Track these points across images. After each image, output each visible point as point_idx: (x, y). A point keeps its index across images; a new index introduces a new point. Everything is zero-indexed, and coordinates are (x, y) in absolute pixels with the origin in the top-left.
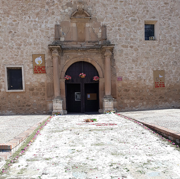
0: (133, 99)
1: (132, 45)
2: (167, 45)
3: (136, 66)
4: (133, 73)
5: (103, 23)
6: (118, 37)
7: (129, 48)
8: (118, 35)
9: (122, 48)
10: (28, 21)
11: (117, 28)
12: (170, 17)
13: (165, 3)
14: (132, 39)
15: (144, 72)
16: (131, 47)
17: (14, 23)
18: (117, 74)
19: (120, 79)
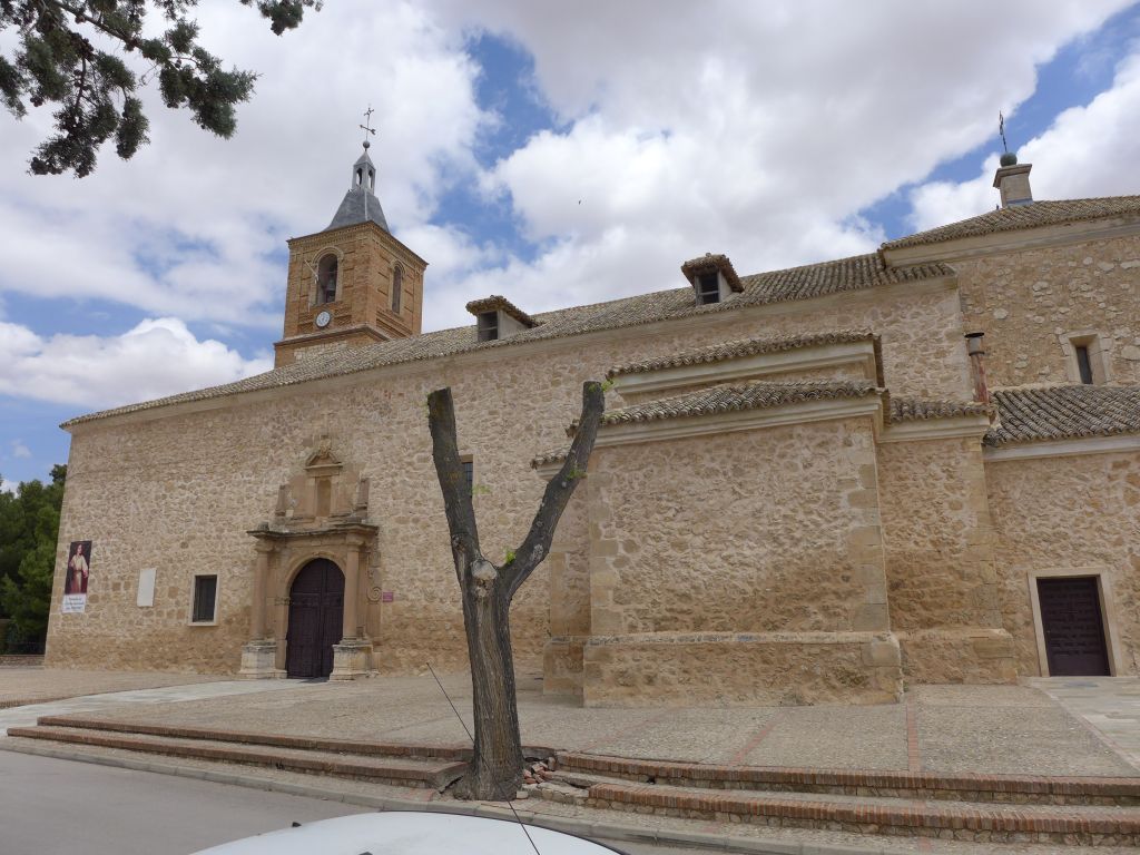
0: (415, 647)
1: (418, 515)
2: (496, 510)
3: (424, 565)
4: (417, 584)
5: (363, 473)
6: (390, 501)
7: (411, 524)
8: (390, 497)
9: (396, 525)
10: (239, 483)
11: (390, 479)
12: (501, 442)
13: (491, 413)
14: (418, 504)
15: (440, 580)
16: (416, 521)
17: (218, 489)
18: (384, 585)
19: (389, 598)
